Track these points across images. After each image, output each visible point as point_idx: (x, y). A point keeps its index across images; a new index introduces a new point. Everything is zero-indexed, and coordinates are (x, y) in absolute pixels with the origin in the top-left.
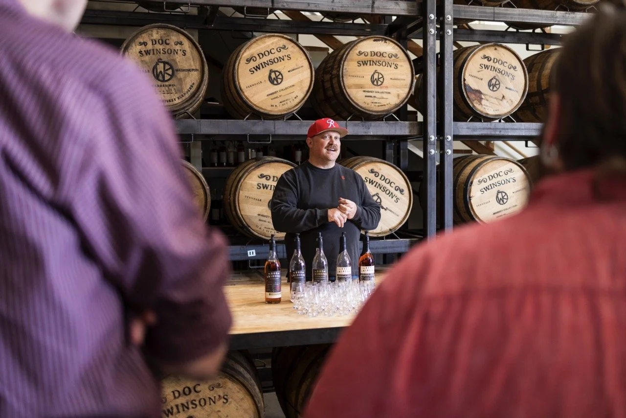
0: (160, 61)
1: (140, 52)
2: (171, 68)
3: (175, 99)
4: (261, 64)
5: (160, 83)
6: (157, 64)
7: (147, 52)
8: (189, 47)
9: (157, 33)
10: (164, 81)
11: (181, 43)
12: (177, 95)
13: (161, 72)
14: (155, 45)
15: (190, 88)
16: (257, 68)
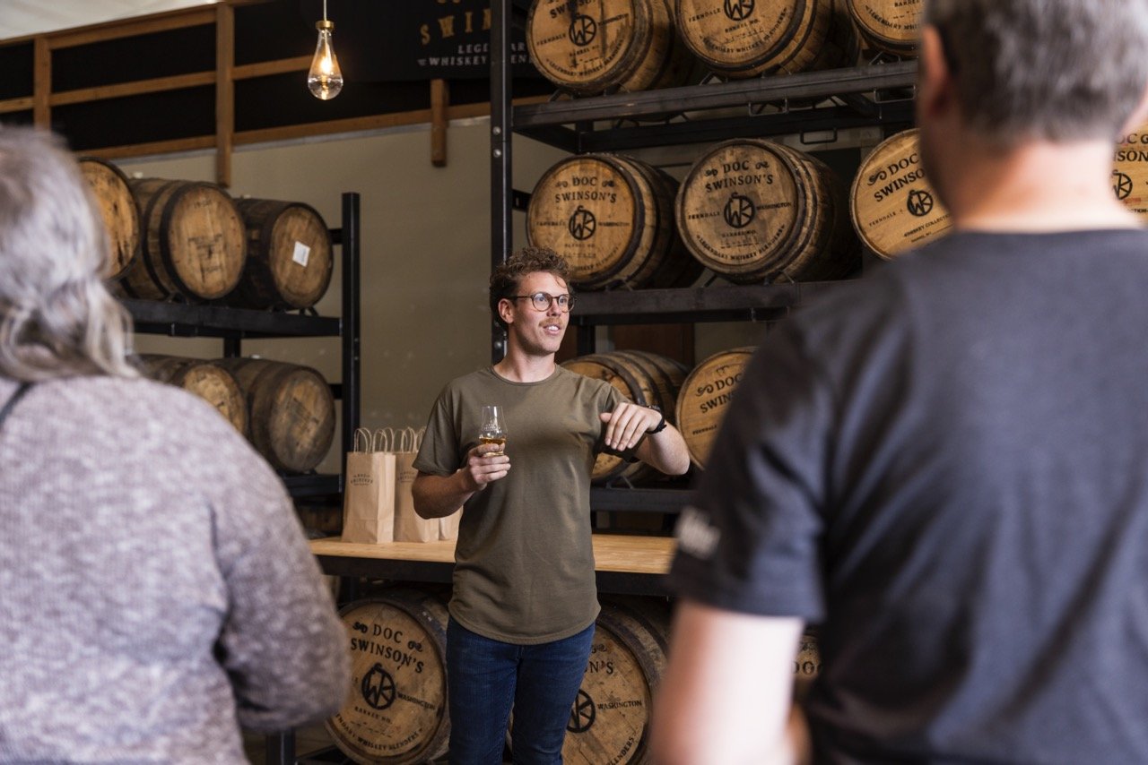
0: (734, 196)
1: (708, 186)
2: (751, 205)
3: (755, 254)
4: (895, 182)
5: (733, 230)
6: (731, 201)
7: (718, 185)
8: (777, 169)
9: (732, 154)
10: (740, 226)
11: (765, 165)
12: (758, 247)
13: (736, 213)
14: (729, 173)
15: (778, 235)
16: (888, 191)
